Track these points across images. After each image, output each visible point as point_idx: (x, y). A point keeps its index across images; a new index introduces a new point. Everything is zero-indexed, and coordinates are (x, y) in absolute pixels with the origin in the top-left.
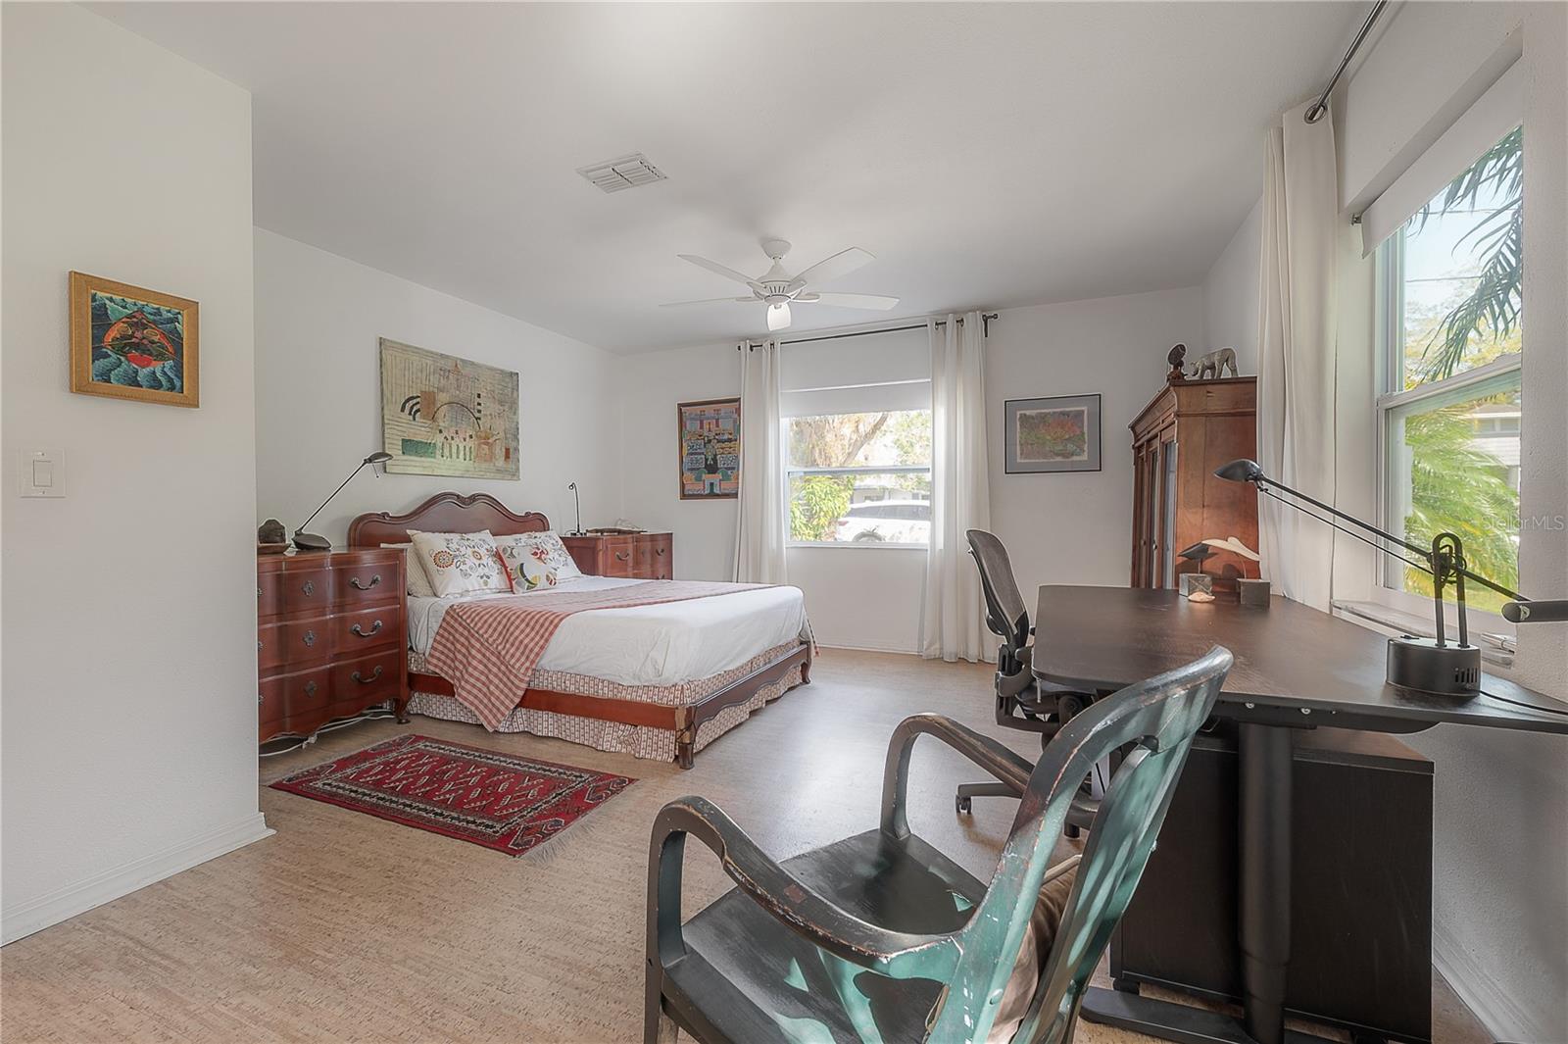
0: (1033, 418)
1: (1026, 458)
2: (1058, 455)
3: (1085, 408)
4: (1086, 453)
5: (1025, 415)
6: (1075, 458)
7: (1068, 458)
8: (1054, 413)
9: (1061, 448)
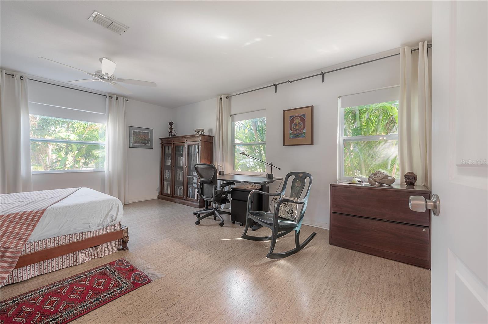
0: (137, 132)
1: (135, 144)
2: (143, 144)
3: (149, 132)
4: (150, 144)
5: (135, 131)
6: (147, 145)
7: (145, 144)
8: (142, 132)
9: (144, 142)
